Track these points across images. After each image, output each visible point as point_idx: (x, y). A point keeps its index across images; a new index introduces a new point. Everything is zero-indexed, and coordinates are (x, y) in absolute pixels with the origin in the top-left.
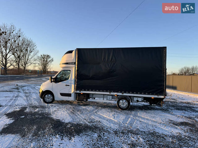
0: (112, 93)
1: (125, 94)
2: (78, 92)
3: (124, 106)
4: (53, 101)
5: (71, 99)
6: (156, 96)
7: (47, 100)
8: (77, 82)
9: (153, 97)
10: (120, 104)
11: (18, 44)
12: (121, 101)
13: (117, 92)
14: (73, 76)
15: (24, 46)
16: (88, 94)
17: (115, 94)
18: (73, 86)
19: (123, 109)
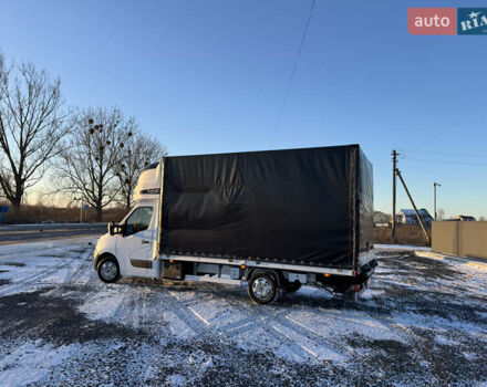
0: (235, 263)
1: (262, 265)
2: (164, 257)
3: (264, 293)
4: (117, 278)
5: (152, 273)
6: (335, 272)
7: (106, 275)
8: (162, 235)
9: (327, 271)
10: (254, 290)
11: (130, 152)
12: (256, 282)
13: (245, 258)
14: (155, 222)
15: (141, 156)
16: (191, 264)
17: (241, 262)
18: (155, 244)
19: (261, 302)
